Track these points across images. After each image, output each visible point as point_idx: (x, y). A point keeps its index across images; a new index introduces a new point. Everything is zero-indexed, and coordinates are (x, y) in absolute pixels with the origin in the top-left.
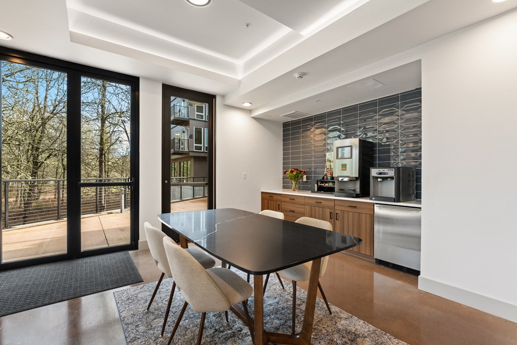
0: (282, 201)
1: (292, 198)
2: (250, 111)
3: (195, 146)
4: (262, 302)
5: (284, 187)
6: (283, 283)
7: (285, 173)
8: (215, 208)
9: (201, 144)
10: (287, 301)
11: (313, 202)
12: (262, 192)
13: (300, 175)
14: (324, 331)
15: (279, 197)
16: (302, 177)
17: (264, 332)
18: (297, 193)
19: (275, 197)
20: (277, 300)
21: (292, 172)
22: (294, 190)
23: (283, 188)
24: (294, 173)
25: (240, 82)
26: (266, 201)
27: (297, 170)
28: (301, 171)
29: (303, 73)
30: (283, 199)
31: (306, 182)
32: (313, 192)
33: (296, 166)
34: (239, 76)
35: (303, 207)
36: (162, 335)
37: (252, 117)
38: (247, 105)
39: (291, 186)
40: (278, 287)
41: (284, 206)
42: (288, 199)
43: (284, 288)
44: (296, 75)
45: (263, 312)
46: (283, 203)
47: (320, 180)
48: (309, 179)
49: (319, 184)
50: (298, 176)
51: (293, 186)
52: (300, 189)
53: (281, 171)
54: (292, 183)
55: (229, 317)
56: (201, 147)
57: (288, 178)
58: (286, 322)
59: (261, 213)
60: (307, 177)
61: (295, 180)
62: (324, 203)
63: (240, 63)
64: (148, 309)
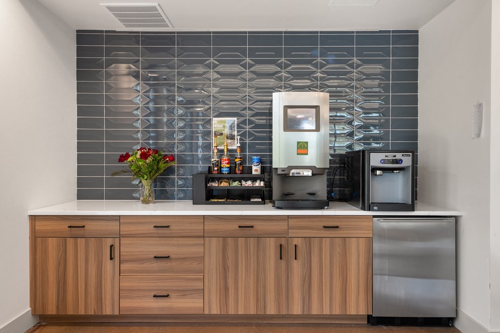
1: (163, 226)
11: (234, 226)
15: (111, 226)
19: (90, 226)
26: (52, 242)
27: (156, 152)
28: (164, 157)
30: (125, 229)
35: (201, 241)
41: (128, 247)
62: (259, 226)
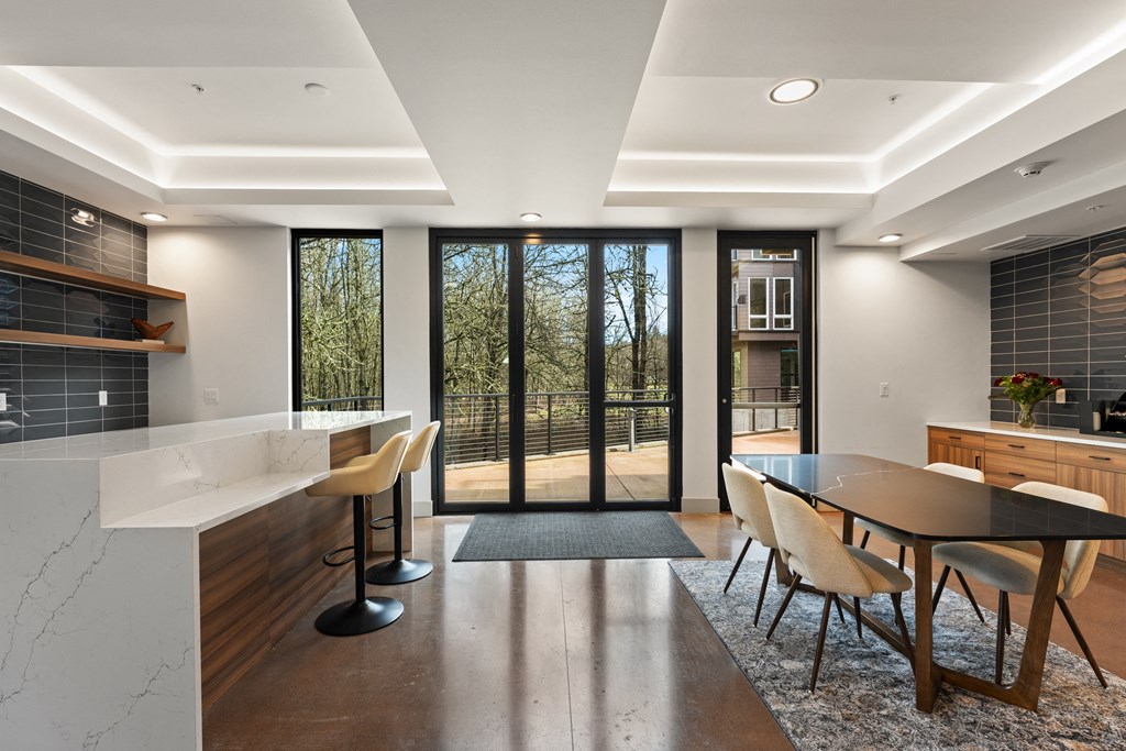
0: (986, 451)
1: (1018, 446)
2: (897, 249)
3: (752, 319)
4: (931, 629)
5: (995, 417)
6: (983, 613)
7: (996, 383)
8: (817, 452)
9: (765, 313)
10: (989, 641)
11: (1085, 456)
12: (930, 428)
13: (1043, 390)
14: (1077, 704)
15: (979, 441)
16: (1052, 394)
17: (934, 665)
18: (1032, 434)
19: (966, 439)
20: (965, 634)
21: (1017, 381)
22: (1025, 425)
23: (992, 419)
24: (1026, 384)
25: (873, 199)
26: (940, 447)
27: (1035, 376)
28: (1047, 380)
29: (1038, 165)
30: (989, 445)
31: (1065, 406)
32: (1087, 430)
33: (1033, 366)
34: (872, 187)
35: (1053, 466)
36: (756, 623)
37: (904, 262)
38: (890, 239)
39: (1017, 415)
40: (967, 616)
41: (991, 460)
42: (1004, 446)
43: (982, 620)
44: (1022, 171)
45: (932, 643)
46: (988, 455)
47: (1113, 403)
48: (1074, 400)
49: (1108, 412)
50: (1037, 392)
51: (1024, 413)
52: (1043, 423)
53: (988, 378)
54: (1019, 409)
55: (863, 633)
56: (765, 320)
57: (1006, 396)
58: (983, 667)
59: (927, 468)
60: (1067, 394)
61: (1027, 401)
62: (1119, 461)
63: (872, 160)
64: (725, 591)
